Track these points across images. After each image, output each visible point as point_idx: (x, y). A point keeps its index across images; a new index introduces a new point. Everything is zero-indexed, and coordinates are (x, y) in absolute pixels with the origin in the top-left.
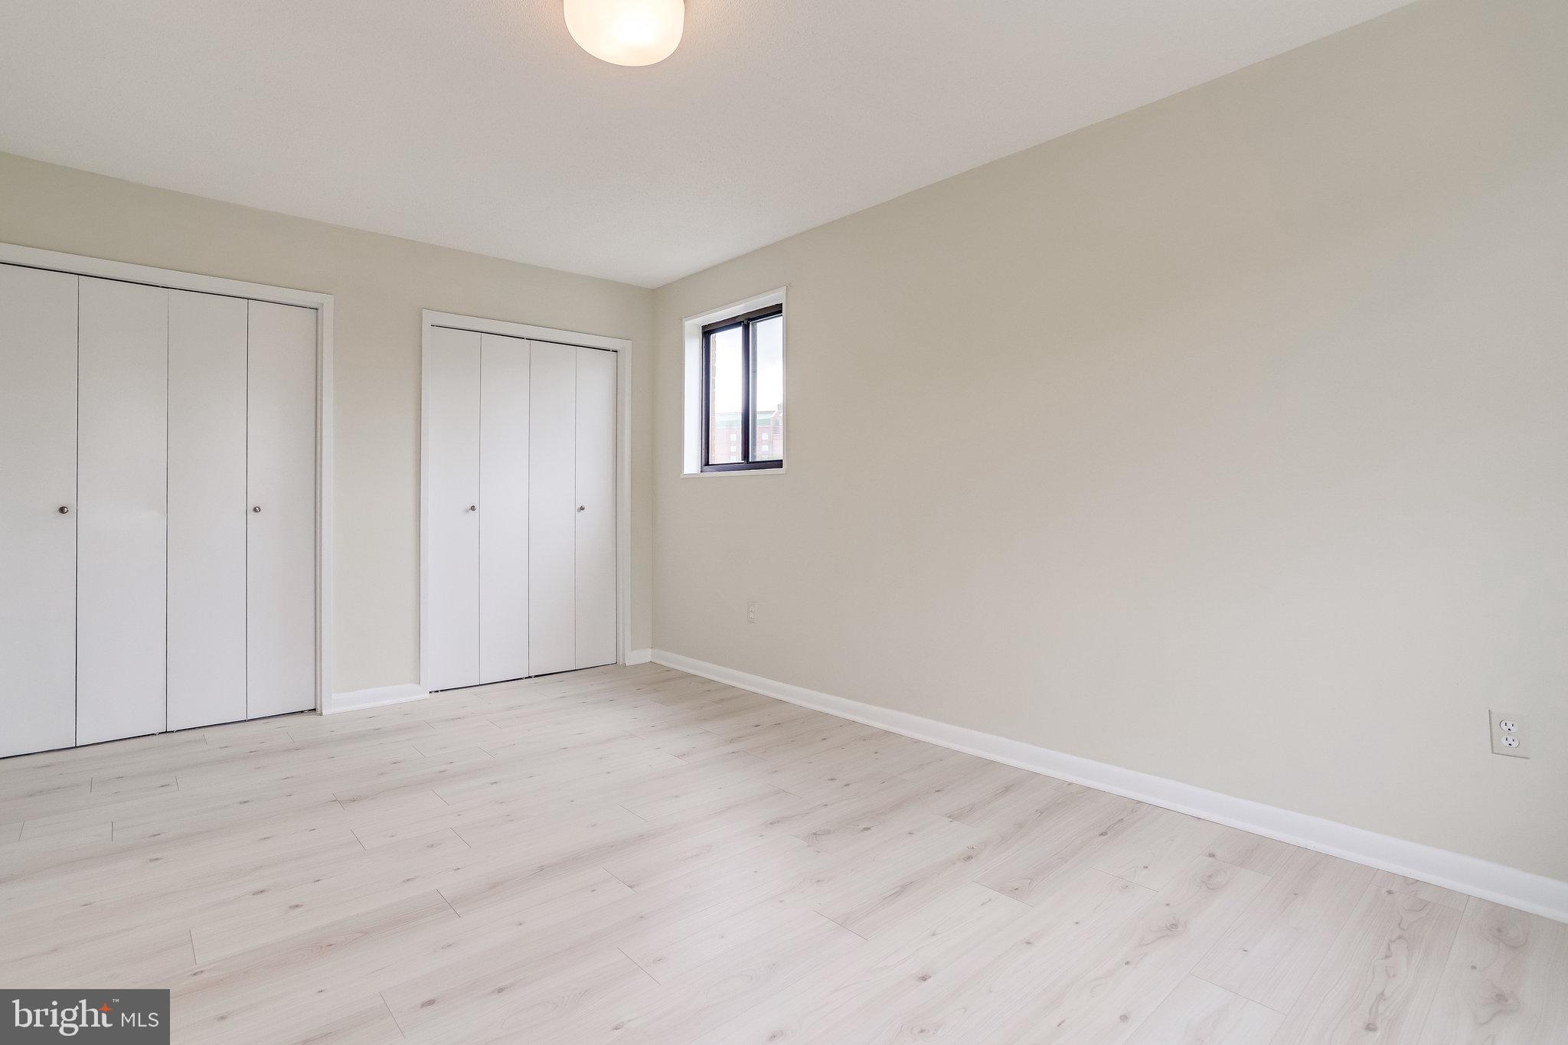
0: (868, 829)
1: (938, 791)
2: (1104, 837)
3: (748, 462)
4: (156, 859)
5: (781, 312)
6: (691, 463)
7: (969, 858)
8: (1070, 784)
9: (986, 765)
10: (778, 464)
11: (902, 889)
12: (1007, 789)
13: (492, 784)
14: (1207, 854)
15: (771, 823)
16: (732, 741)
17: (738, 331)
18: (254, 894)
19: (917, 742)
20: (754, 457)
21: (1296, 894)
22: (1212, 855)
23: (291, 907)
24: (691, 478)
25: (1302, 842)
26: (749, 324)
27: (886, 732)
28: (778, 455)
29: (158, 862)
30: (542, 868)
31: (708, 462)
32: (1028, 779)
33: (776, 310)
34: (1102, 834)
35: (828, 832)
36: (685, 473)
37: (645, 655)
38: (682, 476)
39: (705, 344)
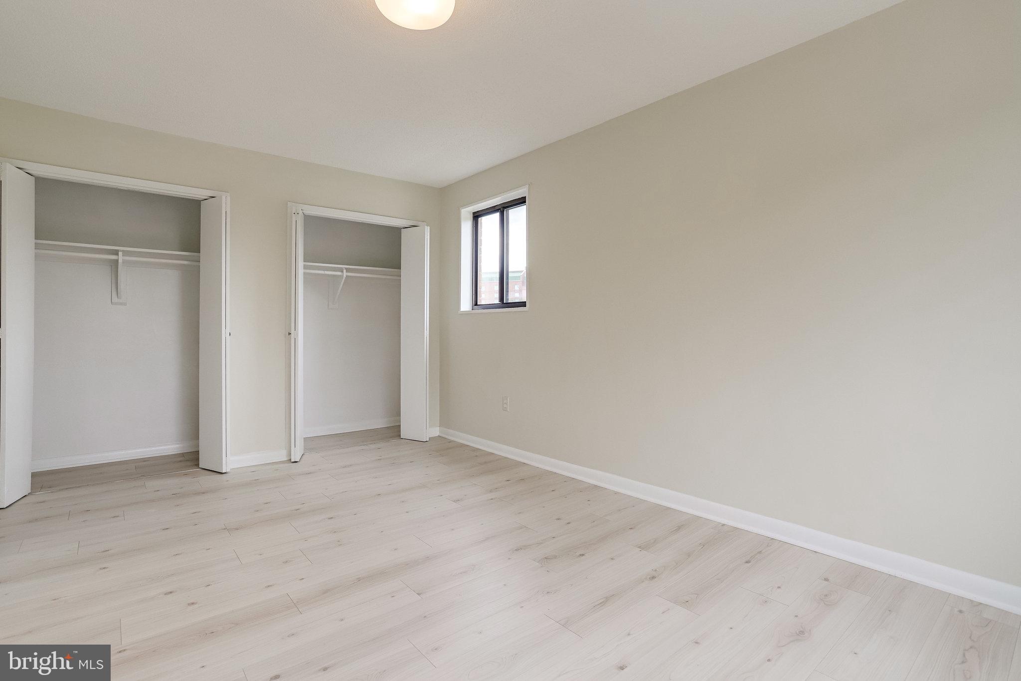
0: (583, 555)
1: (631, 528)
2: (748, 565)
3: (503, 303)
4: (104, 568)
5: (525, 202)
6: (466, 304)
7: (653, 578)
8: (723, 525)
9: (666, 511)
10: (523, 304)
11: (606, 600)
12: (679, 528)
13: (329, 519)
14: (823, 579)
15: (516, 550)
16: (491, 491)
17: (497, 216)
18: (165, 594)
19: (616, 493)
20: (507, 299)
21: (890, 611)
22: (826, 580)
23: (189, 604)
24: (466, 314)
25: (892, 572)
26: (504, 211)
27: (596, 486)
28: (524, 298)
29: (106, 570)
30: (359, 579)
31: (477, 303)
32: (695, 521)
33: (521, 201)
34: (747, 562)
35: (555, 557)
36: (461, 310)
37: (435, 432)
38: (459, 312)
39: (475, 225)
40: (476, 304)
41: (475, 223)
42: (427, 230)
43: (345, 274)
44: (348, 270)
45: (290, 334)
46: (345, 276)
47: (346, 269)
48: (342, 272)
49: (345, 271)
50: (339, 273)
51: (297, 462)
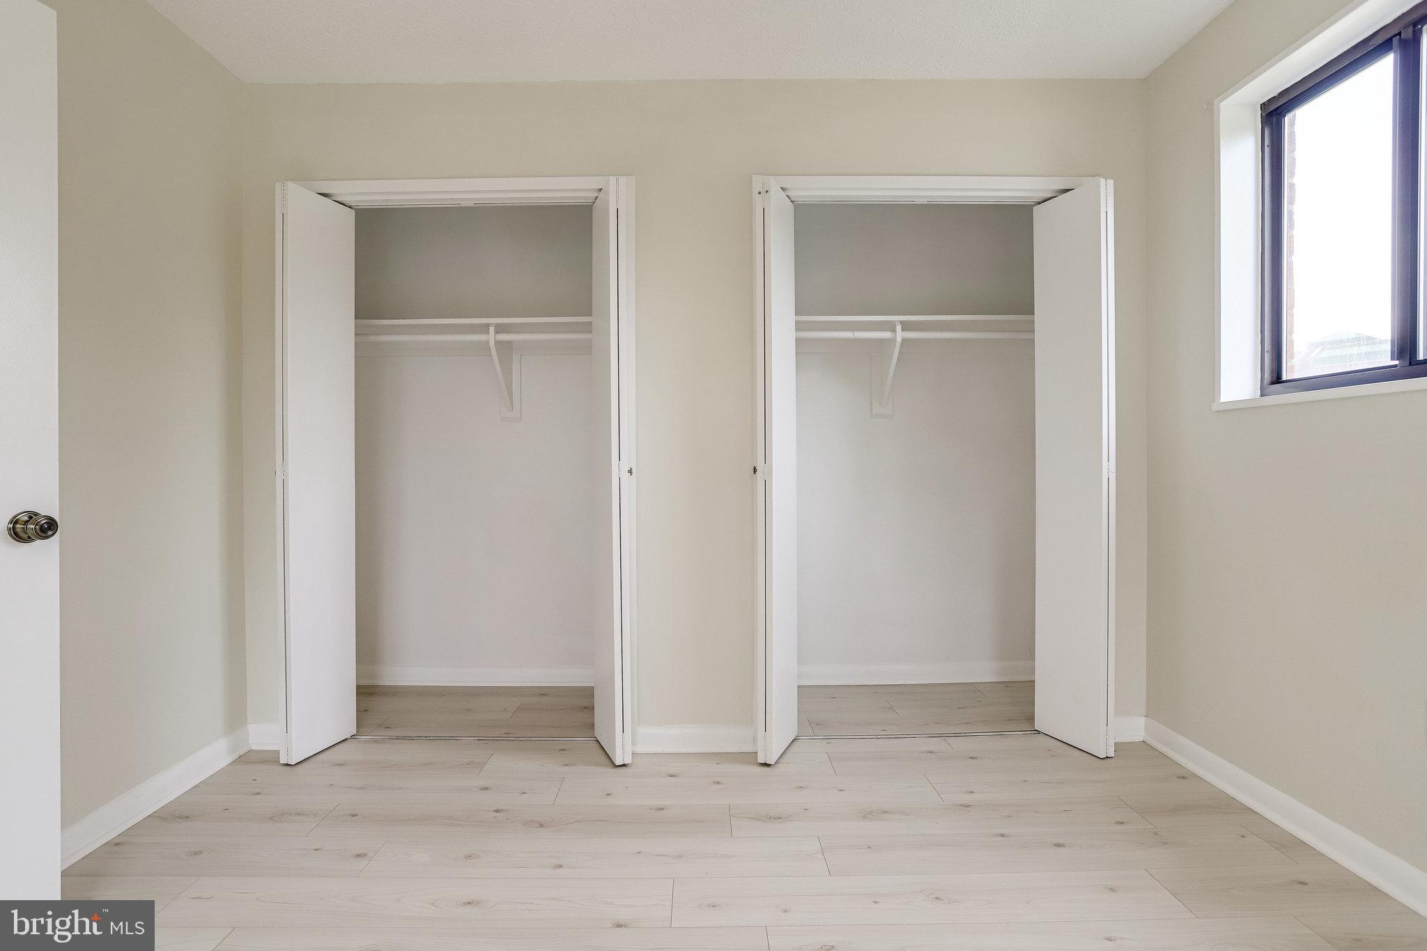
6: (1238, 384)
31: (1279, 377)
36: (1223, 399)
37: (1135, 729)
38: (1215, 407)
39: (1272, 141)
40: (1277, 379)
41: (1272, 134)
42: (1106, 191)
43: (900, 335)
44: (906, 326)
45: (755, 470)
46: (899, 339)
47: (901, 322)
48: (894, 331)
49: (899, 328)
50: (887, 335)
51: (769, 765)
